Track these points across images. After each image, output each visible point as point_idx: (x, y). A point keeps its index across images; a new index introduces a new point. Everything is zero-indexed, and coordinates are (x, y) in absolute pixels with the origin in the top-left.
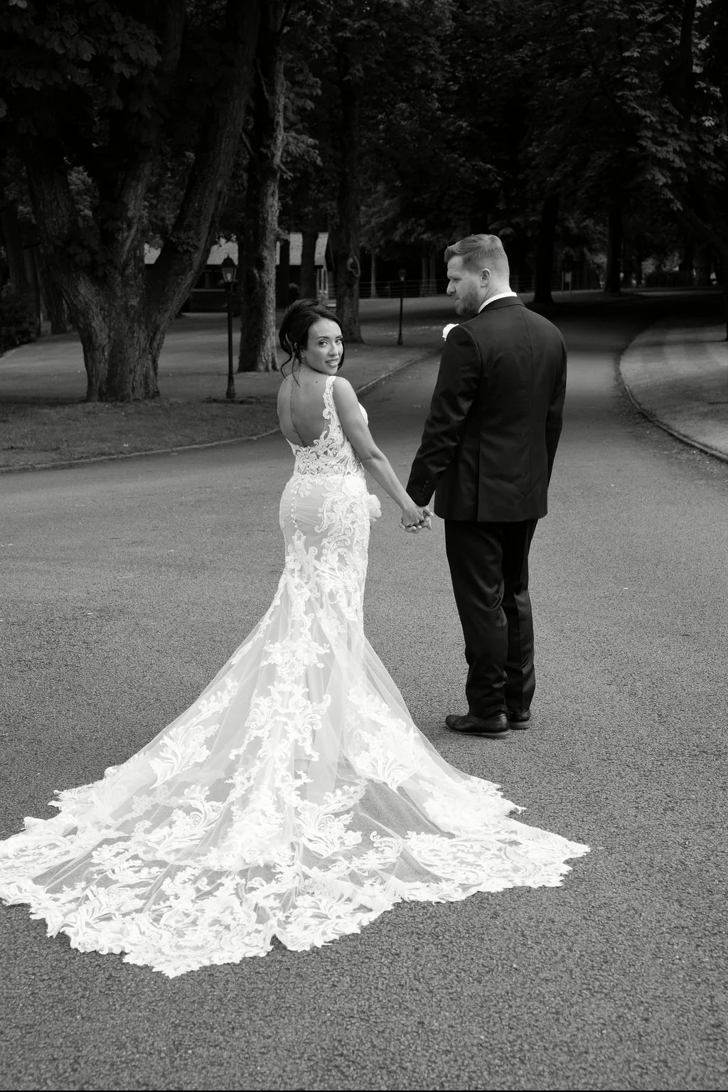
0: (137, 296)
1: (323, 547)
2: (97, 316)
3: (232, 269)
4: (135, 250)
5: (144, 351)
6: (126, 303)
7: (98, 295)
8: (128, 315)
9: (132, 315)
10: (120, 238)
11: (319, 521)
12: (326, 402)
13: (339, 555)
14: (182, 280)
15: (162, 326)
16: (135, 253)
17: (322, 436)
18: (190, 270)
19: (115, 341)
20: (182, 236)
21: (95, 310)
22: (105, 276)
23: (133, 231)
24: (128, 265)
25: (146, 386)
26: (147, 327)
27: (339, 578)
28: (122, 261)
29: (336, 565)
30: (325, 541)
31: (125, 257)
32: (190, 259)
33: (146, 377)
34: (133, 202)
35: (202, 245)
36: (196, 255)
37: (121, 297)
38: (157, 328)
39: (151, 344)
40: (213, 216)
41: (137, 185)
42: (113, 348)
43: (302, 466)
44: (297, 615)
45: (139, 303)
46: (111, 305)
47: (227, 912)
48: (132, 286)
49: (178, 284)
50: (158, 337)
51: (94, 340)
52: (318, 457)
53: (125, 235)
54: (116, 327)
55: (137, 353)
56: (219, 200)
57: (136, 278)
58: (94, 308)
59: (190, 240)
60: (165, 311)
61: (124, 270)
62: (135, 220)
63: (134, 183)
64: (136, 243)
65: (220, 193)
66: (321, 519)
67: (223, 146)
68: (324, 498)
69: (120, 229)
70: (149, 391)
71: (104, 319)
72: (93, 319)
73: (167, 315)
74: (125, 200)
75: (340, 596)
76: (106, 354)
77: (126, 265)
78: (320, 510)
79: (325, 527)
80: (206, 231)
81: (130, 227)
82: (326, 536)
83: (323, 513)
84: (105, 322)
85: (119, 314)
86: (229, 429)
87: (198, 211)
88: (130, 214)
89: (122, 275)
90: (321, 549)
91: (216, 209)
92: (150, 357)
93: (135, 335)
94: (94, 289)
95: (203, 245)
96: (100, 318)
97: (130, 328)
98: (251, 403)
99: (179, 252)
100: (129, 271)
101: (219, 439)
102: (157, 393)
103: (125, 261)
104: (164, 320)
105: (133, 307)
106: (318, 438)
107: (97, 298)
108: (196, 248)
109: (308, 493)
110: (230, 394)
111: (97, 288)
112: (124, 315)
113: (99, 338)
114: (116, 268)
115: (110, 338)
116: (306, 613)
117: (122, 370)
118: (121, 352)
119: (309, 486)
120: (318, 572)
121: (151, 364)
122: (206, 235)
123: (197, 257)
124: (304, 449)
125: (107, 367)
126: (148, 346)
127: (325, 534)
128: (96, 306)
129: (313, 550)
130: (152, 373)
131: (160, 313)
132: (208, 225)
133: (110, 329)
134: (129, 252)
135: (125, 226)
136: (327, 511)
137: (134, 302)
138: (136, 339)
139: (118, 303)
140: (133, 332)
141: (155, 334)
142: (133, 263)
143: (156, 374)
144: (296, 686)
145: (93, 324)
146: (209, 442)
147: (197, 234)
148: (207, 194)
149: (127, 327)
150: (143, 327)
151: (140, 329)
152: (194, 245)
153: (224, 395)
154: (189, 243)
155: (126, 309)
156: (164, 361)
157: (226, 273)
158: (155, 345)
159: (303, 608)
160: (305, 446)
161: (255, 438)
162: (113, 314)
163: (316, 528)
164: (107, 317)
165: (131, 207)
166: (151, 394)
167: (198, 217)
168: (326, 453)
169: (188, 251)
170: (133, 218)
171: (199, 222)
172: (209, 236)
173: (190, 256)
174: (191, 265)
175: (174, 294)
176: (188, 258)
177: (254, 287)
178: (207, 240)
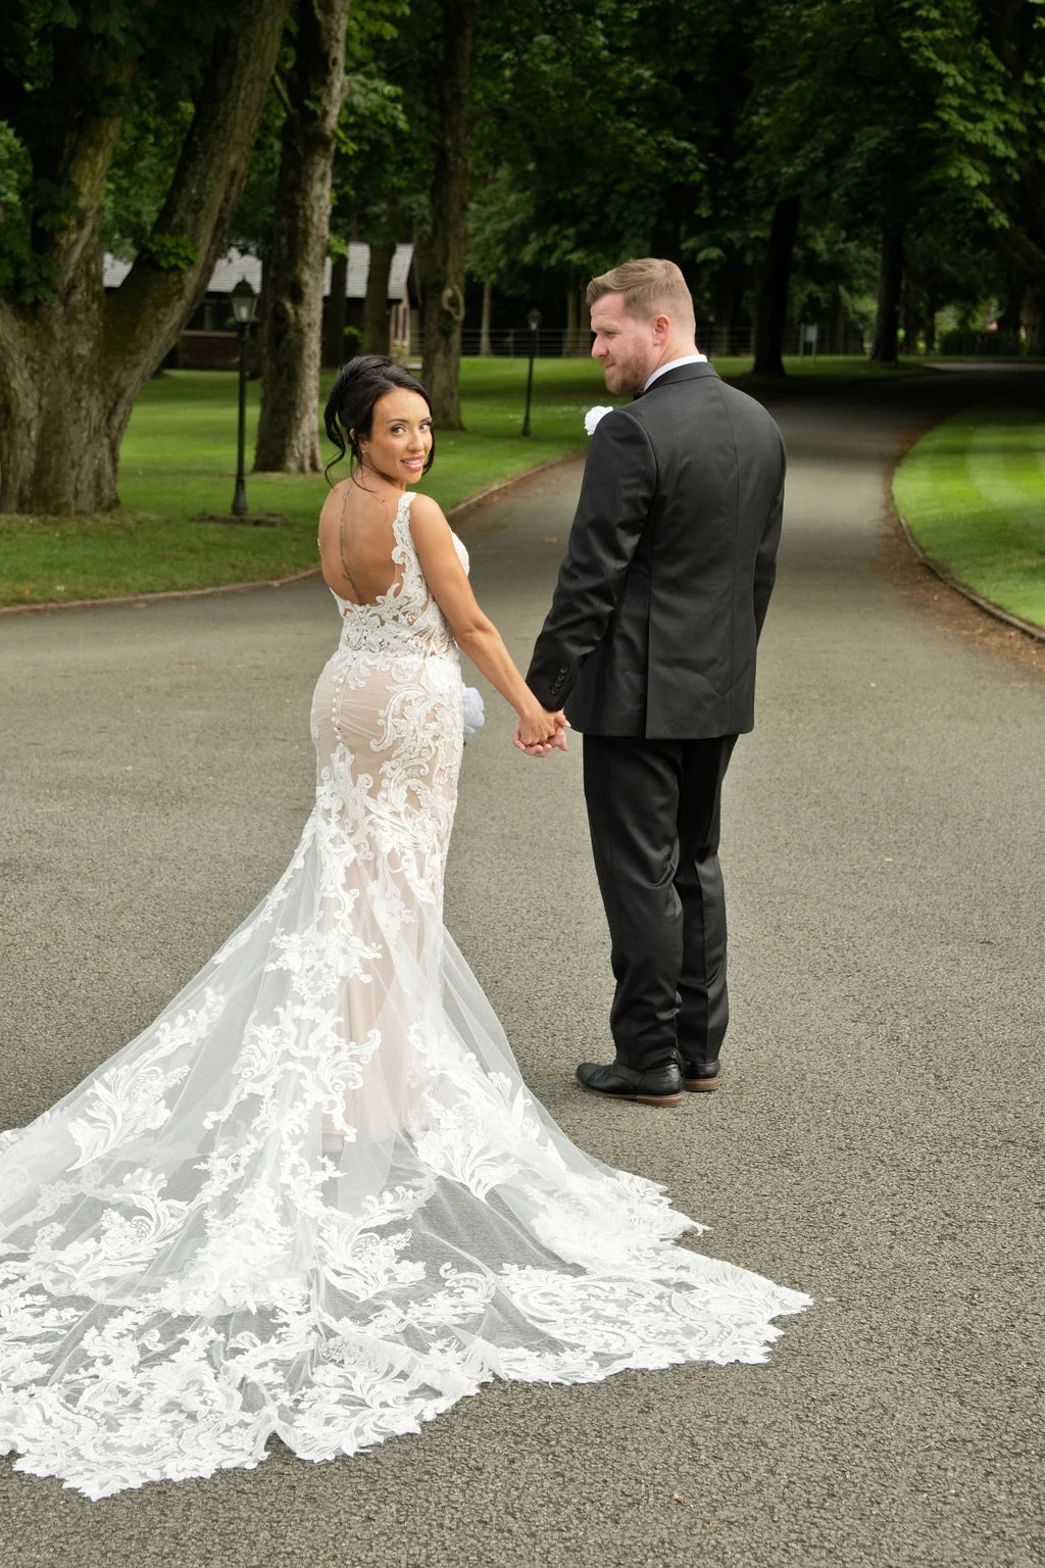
0: (88, 340)
1: (383, 775)
2: (21, 370)
3: (249, 300)
4: (88, 263)
5: (97, 430)
6: (69, 351)
7: (24, 335)
8: (72, 371)
9: (78, 371)
10: (63, 242)
11: (379, 732)
12: (398, 536)
13: (409, 790)
15: (128, 393)
16: (88, 269)
17: (391, 592)
18: (179, 299)
19: (49, 412)
20: (169, 241)
21: (17, 362)
22: (37, 303)
23: (87, 231)
24: (75, 287)
25: (98, 488)
26: (103, 391)
27: (404, 828)
28: (66, 280)
29: (401, 808)
30: (386, 767)
31: (70, 274)
32: (180, 281)
33: (99, 475)
34: (88, 183)
35: (200, 258)
36: (190, 275)
37: (62, 340)
38: (120, 395)
39: (109, 420)
40: (221, 211)
41: (96, 156)
42: (45, 424)
43: (354, 636)
44: (331, 888)
45: (91, 351)
46: (44, 352)
47: (193, 1389)
48: (80, 322)
49: (158, 322)
50: (121, 409)
51: (13, 411)
52: (383, 623)
53: (73, 237)
54: (52, 389)
55: (85, 435)
56: (232, 184)
57: (88, 309)
58: (15, 356)
59: (180, 250)
60: (136, 366)
61: (68, 294)
62: (90, 214)
63: (91, 151)
64: (90, 251)
65: (234, 173)
66: (382, 729)
67: (242, 95)
68: (389, 694)
69: (64, 228)
70: (102, 499)
71: (31, 377)
72: (14, 376)
73: (137, 373)
74: (75, 180)
75: (408, 860)
76: (33, 433)
77: (72, 286)
78: (382, 713)
79: (388, 742)
80: (209, 237)
81: (81, 224)
82: (389, 759)
83: (386, 719)
84: (34, 381)
85: (58, 369)
86: (234, 567)
87: (196, 202)
88: (82, 203)
89: (65, 303)
90: (379, 778)
91: (226, 200)
92: (106, 441)
93: (83, 404)
94: (17, 326)
95: (203, 258)
96: (26, 374)
97: (74, 392)
98: (273, 524)
99: (161, 269)
100: (77, 298)
101: (216, 582)
102: (117, 502)
103: (73, 280)
104: (132, 380)
105: (80, 357)
106: (384, 594)
107: (22, 340)
108: (191, 263)
109: (362, 683)
110: (238, 509)
111: (22, 323)
112: (64, 371)
113: (22, 407)
114: (55, 291)
115: (40, 408)
116: (347, 886)
117: (58, 461)
118: (58, 432)
119: (365, 672)
120: (373, 816)
121: (106, 451)
122: (208, 241)
123: (191, 278)
124: (359, 608)
125: (34, 456)
126: (104, 422)
127: (387, 755)
128: (20, 355)
129: (365, 780)
130: (108, 469)
131: (125, 369)
132: (211, 225)
133: (41, 393)
134: (78, 266)
135: (73, 223)
136: (394, 716)
137: (84, 349)
138: (84, 412)
139: (57, 351)
140: (79, 401)
141: (116, 404)
142: (84, 285)
143: (115, 470)
144: (323, 1011)
145: (14, 384)
146: (200, 588)
147: (194, 239)
148: (212, 174)
149: (70, 391)
150: (97, 392)
151: (92, 394)
152: (187, 258)
153: (229, 510)
154: (177, 255)
155: (69, 360)
156: (128, 451)
157: (239, 306)
158: (116, 422)
159: (341, 879)
160: (362, 604)
161: (276, 584)
162: (47, 365)
163: (373, 744)
164: (37, 372)
165: (85, 190)
166: (106, 503)
167: (196, 212)
168: (396, 618)
169: (175, 268)
170: (87, 210)
171: (197, 220)
172: (212, 243)
173: (180, 275)
174: (181, 291)
175: (151, 338)
176: (175, 279)
177: (286, 332)
178: (209, 250)
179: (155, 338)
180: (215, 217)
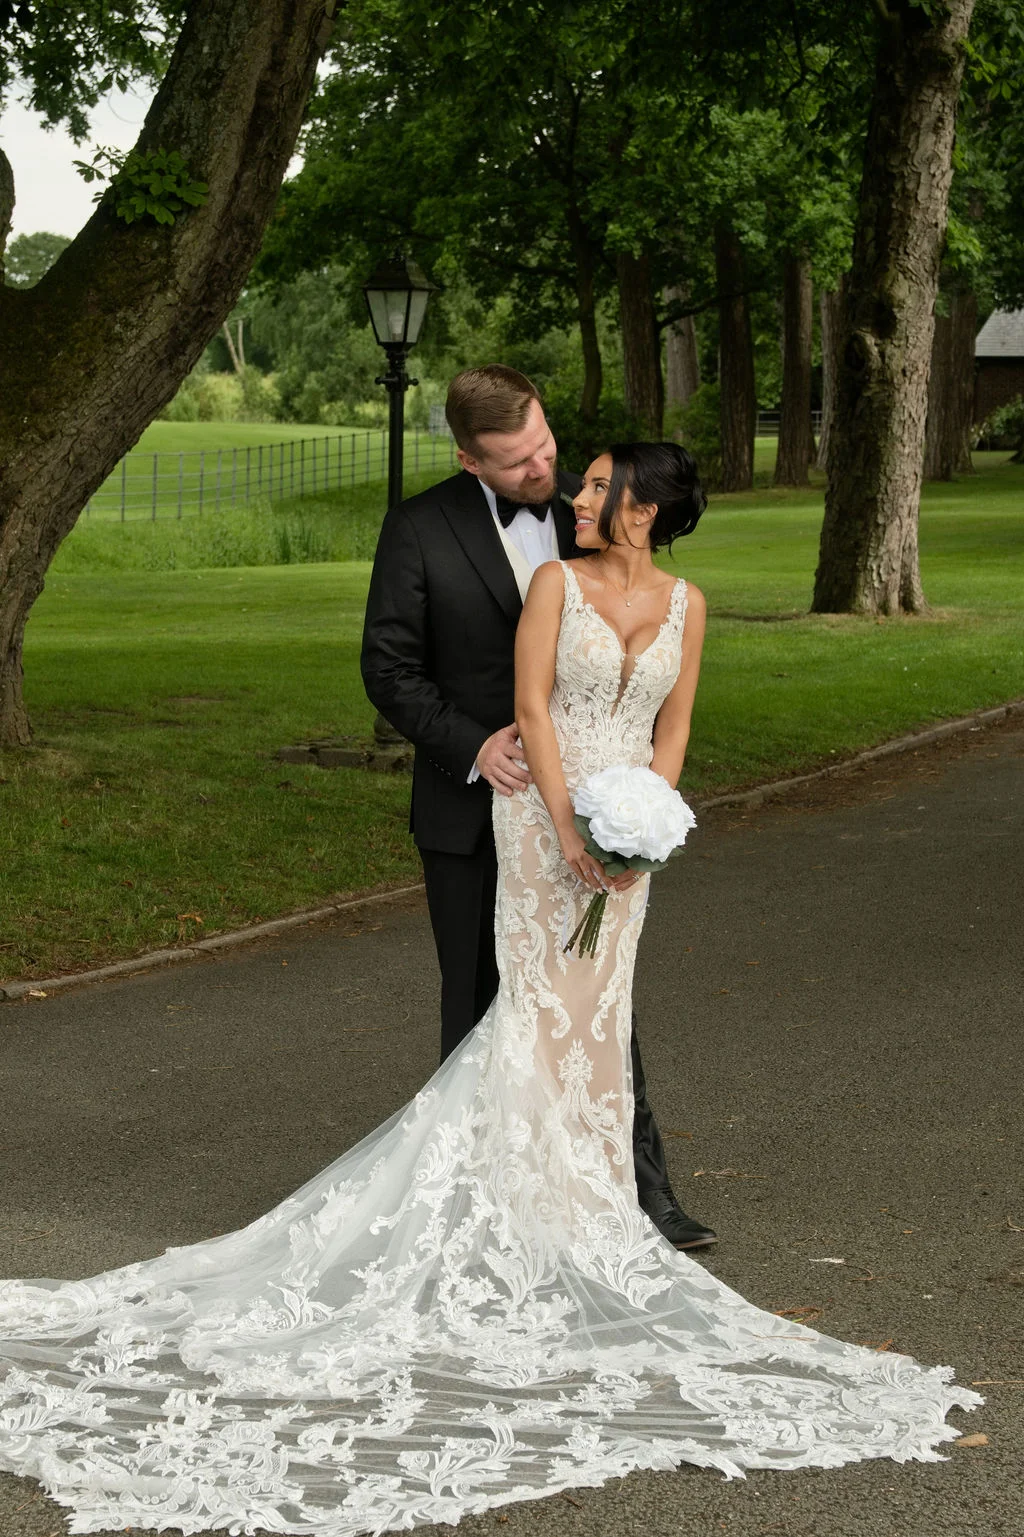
14: (127, 325)
18: (159, 290)
32: (166, 250)
36: (188, 235)
40: (262, 92)
49: (111, 339)
56: (287, 31)
73: (53, 454)
80: (234, 147)
87: (209, 74)
91: (275, 66)
95: (221, 199)
132: (238, 124)
167: (206, 94)
169: (148, 221)
171: (208, 114)
172: (244, 165)
173: (168, 238)
174: (169, 268)
175: (90, 375)
176: (155, 245)
177: (865, 384)
178: (237, 182)
179: (100, 377)
180: (249, 107)
